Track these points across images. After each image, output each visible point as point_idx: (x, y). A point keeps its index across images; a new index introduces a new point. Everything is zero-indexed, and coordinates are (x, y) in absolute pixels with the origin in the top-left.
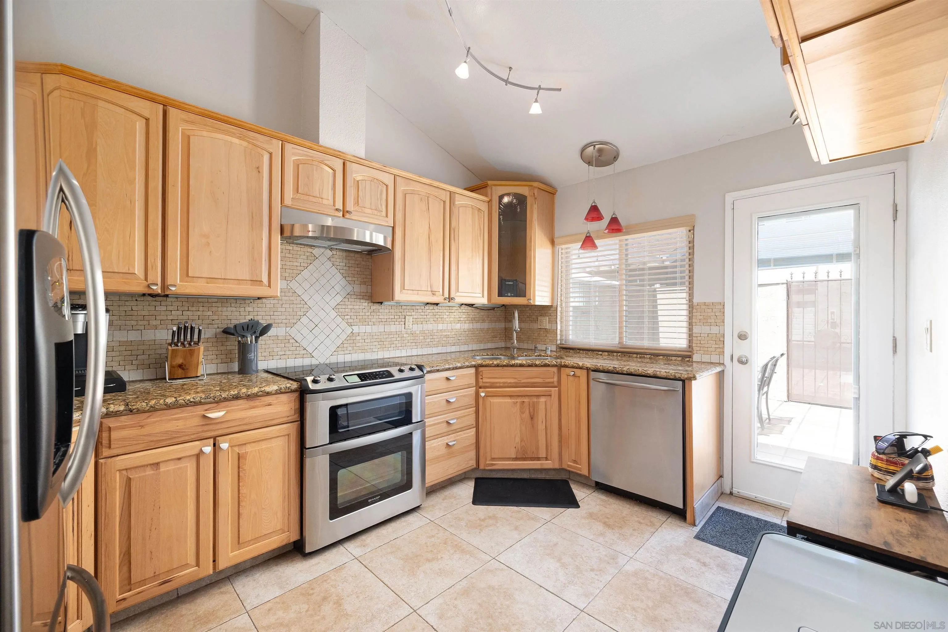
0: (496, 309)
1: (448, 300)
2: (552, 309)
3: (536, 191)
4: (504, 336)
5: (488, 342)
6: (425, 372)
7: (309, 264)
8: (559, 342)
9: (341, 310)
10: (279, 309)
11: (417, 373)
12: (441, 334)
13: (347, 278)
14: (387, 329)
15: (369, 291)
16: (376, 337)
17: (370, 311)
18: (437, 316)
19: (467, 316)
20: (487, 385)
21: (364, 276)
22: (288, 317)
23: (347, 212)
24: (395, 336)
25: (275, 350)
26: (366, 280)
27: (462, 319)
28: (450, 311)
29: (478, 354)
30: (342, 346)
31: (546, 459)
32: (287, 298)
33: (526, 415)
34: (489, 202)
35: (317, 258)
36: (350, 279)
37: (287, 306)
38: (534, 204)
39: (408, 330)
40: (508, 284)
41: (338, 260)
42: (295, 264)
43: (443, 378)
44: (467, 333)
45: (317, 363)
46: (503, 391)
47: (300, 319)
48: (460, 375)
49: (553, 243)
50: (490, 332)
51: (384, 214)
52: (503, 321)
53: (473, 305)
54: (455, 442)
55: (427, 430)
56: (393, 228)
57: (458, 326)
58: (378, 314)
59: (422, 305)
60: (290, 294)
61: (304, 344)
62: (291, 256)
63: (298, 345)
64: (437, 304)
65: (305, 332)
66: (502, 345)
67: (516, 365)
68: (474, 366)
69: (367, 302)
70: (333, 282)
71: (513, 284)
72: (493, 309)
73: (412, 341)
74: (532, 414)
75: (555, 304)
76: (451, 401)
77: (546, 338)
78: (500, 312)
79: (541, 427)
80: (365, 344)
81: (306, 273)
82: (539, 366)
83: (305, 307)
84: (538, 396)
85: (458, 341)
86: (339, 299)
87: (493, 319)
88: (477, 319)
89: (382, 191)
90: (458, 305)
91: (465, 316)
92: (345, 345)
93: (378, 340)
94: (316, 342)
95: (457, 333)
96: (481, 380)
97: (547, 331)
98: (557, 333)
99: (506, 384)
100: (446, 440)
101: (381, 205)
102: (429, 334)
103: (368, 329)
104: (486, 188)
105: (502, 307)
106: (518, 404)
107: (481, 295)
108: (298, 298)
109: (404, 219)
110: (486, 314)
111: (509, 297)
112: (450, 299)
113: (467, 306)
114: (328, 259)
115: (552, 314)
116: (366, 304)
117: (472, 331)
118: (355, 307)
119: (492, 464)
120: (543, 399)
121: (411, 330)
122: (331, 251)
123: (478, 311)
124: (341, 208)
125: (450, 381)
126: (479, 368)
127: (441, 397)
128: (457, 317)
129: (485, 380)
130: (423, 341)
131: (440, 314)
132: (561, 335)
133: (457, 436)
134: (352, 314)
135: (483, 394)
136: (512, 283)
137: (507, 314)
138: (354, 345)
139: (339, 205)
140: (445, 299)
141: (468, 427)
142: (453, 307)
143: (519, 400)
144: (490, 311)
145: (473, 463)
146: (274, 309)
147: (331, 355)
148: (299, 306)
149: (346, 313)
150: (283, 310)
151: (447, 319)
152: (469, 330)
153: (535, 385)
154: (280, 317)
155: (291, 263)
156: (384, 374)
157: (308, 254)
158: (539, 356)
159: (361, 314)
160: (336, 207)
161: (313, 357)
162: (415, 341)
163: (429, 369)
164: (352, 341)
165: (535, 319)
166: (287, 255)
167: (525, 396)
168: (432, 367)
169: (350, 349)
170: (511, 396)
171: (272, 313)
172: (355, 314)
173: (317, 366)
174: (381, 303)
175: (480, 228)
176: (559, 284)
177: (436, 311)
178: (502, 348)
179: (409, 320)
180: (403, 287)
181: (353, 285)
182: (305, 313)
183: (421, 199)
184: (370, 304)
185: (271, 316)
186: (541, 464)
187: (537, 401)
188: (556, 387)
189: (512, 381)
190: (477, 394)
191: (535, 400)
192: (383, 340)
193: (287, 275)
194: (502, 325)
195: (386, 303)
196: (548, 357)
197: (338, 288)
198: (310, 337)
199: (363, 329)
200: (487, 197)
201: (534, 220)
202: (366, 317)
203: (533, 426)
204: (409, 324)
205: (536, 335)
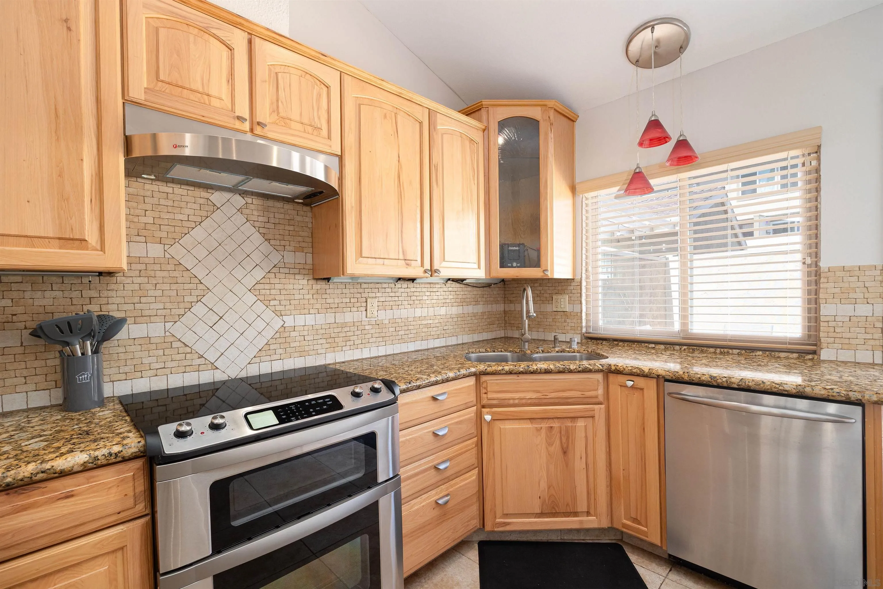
0: (493, 285)
1: (430, 273)
2: (573, 284)
3: (552, 113)
4: (504, 321)
5: (484, 330)
6: (397, 391)
7: (204, 218)
8: (585, 330)
9: (263, 292)
10: (151, 293)
11: (385, 396)
12: (419, 322)
13: (272, 242)
14: (340, 318)
15: (310, 261)
16: (323, 331)
17: (311, 292)
18: (413, 298)
19: (455, 296)
20: (495, 402)
21: (300, 239)
22: (168, 305)
23: (259, 123)
24: (352, 329)
25: (145, 361)
26: (303, 245)
27: (448, 301)
28: (431, 290)
29: (474, 350)
30: (267, 347)
31: (588, 513)
32: (165, 274)
33: (556, 447)
34: (484, 130)
35: (218, 208)
36: (278, 243)
37: (166, 287)
38: (549, 132)
39: (371, 319)
40: (512, 250)
41: (255, 213)
42: (181, 217)
43: (428, 397)
44: (455, 320)
45: (225, 377)
46: (520, 412)
47: (190, 308)
48: (454, 390)
49: (573, 189)
50: (485, 317)
51: (325, 132)
52: (502, 301)
53: (462, 280)
54: (449, 497)
55: (404, 487)
56: (341, 158)
57: (443, 311)
58: (324, 296)
59: (392, 281)
60: (171, 267)
61: (200, 348)
62: (170, 203)
63: (188, 350)
64: (413, 280)
65: (201, 328)
66: (501, 334)
67: (539, 371)
68: (474, 374)
69: (307, 278)
70: (248, 248)
71: (519, 250)
72: (489, 285)
73: (377, 335)
74: (565, 446)
75: (578, 277)
76: (441, 433)
77: (565, 324)
78: (497, 289)
79: (579, 465)
80: (306, 343)
81: (198, 233)
82: (575, 372)
83: (198, 288)
84: (574, 418)
85: (443, 332)
86: (259, 274)
87: (488, 299)
88: (468, 300)
89: (319, 95)
90: (443, 282)
91: (451, 297)
92: (272, 347)
93: (325, 336)
94: (223, 344)
95: (441, 321)
96: (485, 396)
97: (566, 315)
98: (581, 316)
99: (524, 401)
100: (432, 496)
101: (319, 118)
102: (403, 324)
103: (310, 320)
104: (480, 111)
105: (500, 282)
106: (543, 431)
107: (476, 266)
108: (185, 274)
109: (357, 146)
110: (480, 293)
111: (515, 267)
112: (433, 271)
113: (454, 283)
114: (238, 210)
115: (573, 291)
116: (305, 282)
117: (462, 316)
118: (286, 287)
119: (504, 523)
120: (581, 423)
121: (376, 319)
122: (243, 198)
123: (469, 289)
124: (247, 116)
125: (438, 401)
126: (482, 376)
127: (426, 428)
128: (442, 297)
129: (490, 395)
130: (394, 334)
131: (417, 294)
132: (587, 321)
133: (452, 486)
134: (282, 297)
135: (488, 418)
136: (517, 248)
137: (506, 292)
138: (287, 345)
139: (243, 110)
140: (425, 272)
141: (468, 470)
142: (435, 284)
143: (545, 425)
144: (485, 288)
145: (475, 523)
146: (140, 293)
147: (249, 363)
148: (187, 286)
149: (272, 297)
150: (159, 293)
151: (428, 302)
152: (458, 316)
153: (570, 400)
154: (153, 306)
155: (171, 216)
156: (325, 403)
157: (202, 201)
158: (561, 352)
159: (297, 297)
160: (237, 114)
161: (217, 368)
162: (383, 335)
163: (403, 387)
164: (283, 340)
165: (548, 299)
166: (162, 202)
167: (553, 418)
168: (410, 383)
169: (281, 351)
170: (531, 419)
171: (136, 300)
172: (287, 297)
173: (224, 383)
174: (328, 279)
175: (473, 168)
176: (584, 249)
177: (413, 290)
178: (501, 338)
179: (373, 304)
180: (360, 254)
181: (282, 253)
182: (199, 298)
183: (385, 117)
184: (312, 282)
185: (134, 304)
186: (581, 522)
187: (572, 426)
188: (601, 404)
189: (534, 395)
190: (479, 417)
191: (569, 424)
192: (333, 335)
193: (164, 235)
194: (500, 307)
195: (336, 280)
196: (574, 352)
197: (257, 257)
198: (210, 336)
199: (300, 320)
200: (481, 122)
201: (550, 155)
202: (306, 302)
203: (567, 465)
204: (372, 310)
205: (551, 320)
